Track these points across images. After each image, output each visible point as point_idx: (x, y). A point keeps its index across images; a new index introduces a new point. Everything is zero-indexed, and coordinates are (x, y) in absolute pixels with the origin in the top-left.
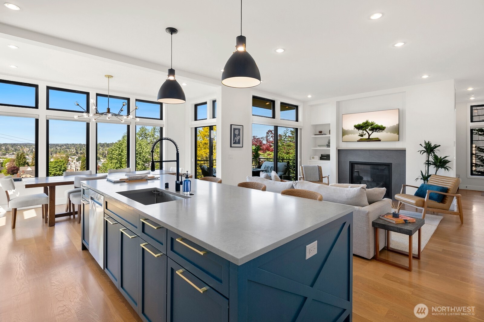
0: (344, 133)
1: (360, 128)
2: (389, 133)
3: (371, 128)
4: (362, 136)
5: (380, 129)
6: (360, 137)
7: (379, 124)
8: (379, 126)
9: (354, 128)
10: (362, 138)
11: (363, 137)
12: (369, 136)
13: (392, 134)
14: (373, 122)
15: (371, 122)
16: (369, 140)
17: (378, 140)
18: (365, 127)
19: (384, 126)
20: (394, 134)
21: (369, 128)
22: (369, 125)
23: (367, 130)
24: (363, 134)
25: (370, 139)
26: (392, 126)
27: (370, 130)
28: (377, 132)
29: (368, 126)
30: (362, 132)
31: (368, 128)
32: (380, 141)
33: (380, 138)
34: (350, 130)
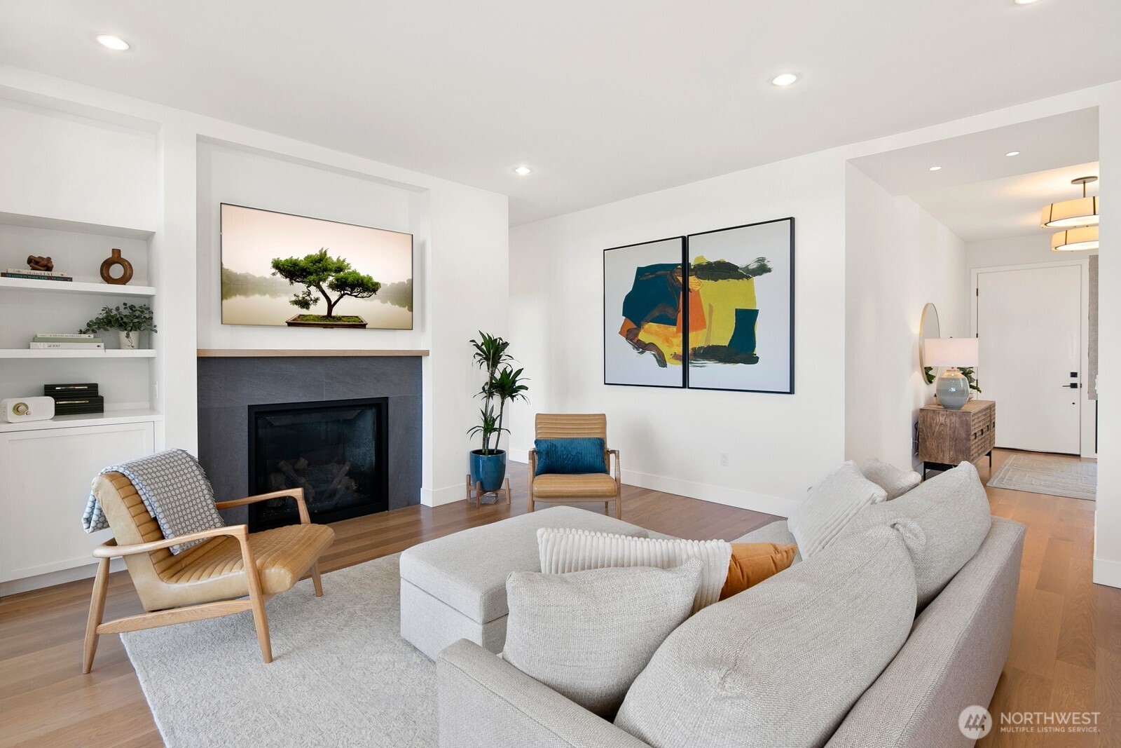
0: (230, 285)
1: (298, 277)
2: (389, 304)
3: (337, 280)
4: (304, 304)
5: (364, 286)
6: (296, 307)
7: (363, 272)
8: (363, 278)
9: (274, 270)
10: (304, 312)
11: (308, 308)
12: (331, 306)
13: (397, 307)
14: (342, 259)
15: (335, 259)
16: (329, 321)
17: (356, 324)
18: (316, 272)
19: (375, 280)
20: (402, 309)
21: (331, 278)
22: (331, 270)
23: (324, 285)
24: (308, 298)
25: (334, 317)
26: (397, 282)
27: (333, 287)
28: (356, 296)
29: (325, 270)
30: (306, 290)
31: (324, 280)
32: (362, 326)
33: (365, 318)
34: (258, 275)
